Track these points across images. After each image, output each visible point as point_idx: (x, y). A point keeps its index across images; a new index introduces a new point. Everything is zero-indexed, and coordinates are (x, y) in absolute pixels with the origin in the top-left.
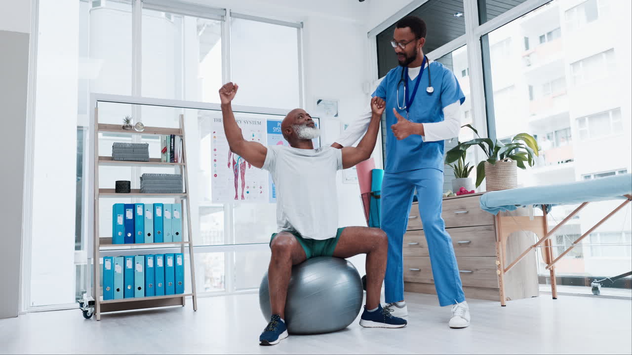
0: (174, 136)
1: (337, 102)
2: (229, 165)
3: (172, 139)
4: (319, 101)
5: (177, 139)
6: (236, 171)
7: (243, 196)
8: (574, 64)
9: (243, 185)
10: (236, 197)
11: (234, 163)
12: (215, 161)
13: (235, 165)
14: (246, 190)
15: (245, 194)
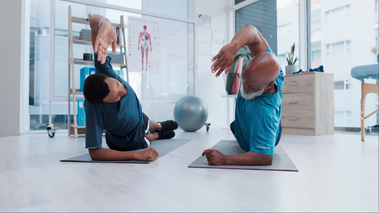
0: (119, 29)
1: (210, 17)
2: (138, 48)
3: (118, 30)
4: (200, 16)
5: (121, 30)
6: (143, 52)
7: (146, 69)
8: (327, 12)
9: (147, 62)
10: (143, 69)
11: (142, 48)
12: (130, 45)
13: (142, 49)
14: (148, 65)
15: (148, 68)
